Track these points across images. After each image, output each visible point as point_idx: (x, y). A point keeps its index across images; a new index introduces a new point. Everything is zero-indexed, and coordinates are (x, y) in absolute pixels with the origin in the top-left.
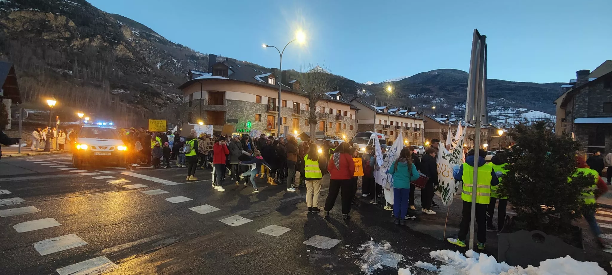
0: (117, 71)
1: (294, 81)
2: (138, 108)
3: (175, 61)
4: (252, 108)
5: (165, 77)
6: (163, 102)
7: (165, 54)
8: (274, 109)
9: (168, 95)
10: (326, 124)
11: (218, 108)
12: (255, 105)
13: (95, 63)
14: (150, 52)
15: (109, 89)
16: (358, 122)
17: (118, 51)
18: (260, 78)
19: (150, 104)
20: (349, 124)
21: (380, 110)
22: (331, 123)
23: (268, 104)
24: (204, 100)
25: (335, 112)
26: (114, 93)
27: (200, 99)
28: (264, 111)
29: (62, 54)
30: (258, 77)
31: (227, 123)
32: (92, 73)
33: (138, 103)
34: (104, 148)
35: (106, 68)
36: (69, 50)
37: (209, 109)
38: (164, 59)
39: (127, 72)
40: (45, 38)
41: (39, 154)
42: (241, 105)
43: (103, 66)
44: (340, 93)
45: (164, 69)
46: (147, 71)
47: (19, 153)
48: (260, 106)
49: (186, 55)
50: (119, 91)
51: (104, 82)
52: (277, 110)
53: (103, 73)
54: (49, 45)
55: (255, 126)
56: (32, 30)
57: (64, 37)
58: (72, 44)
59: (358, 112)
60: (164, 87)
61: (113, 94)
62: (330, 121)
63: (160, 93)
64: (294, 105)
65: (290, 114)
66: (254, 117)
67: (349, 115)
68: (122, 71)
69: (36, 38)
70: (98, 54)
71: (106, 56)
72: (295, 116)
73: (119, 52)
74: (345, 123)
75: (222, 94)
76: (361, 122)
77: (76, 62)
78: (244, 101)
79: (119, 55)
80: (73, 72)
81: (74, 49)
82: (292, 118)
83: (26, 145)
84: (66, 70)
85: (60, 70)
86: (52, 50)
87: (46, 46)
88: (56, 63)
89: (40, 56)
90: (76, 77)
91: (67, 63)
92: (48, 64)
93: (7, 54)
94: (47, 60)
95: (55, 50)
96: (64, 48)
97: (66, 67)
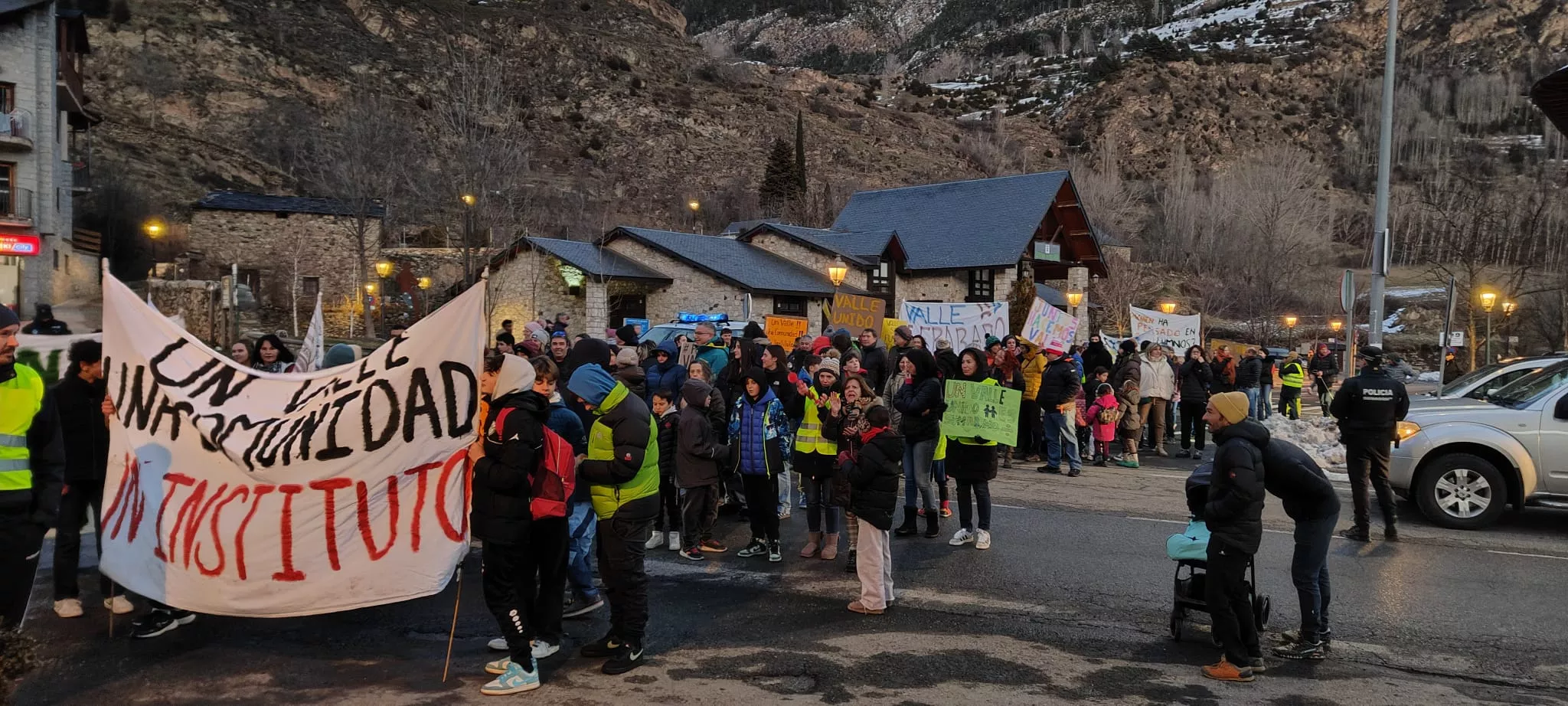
36: (1532, 61)
40: (1459, 41)
54: (1471, 63)
56: (1424, 27)
57: (1519, 18)
58: (1546, 33)
69: (1434, 50)
80: (1543, 138)
84: (1523, 134)
85: (1500, 142)
86: (1480, 75)
87: (1461, 67)
88: (1489, 118)
89: (1441, 107)
90: (1552, 155)
91: (1525, 108)
92: (1463, 128)
93: (1359, 125)
94: (1460, 115)
95: (1489, 73)
96: (1516, 56)
97: (1521, 123)
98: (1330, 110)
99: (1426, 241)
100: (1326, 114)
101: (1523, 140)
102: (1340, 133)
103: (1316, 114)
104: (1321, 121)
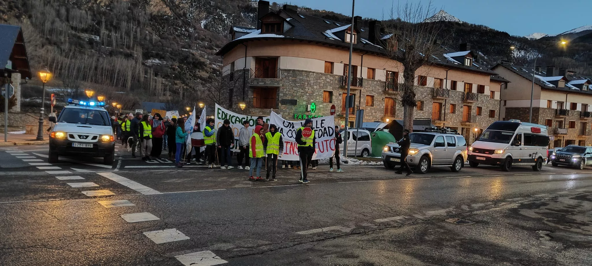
0: (152, 34)
1: (388, 37)
2: (176, 84)
3: (224, 15)
4: (319, 81)
5: (210, 39)
6: (208, 75)
7: (211, 6)
8: (354, 83)
9: (214, 66)
10: (443, 108)
11: (268, 82)
12: (324, 78)
13: (125, 23)
14: (192, 5)
15: (141, 59)
16: (505, 105)
17: (152, 7)
18: (333, 33)
19: (191, 79)
20: (488, 107)
21: (550, 82)
22: (454, 106)
23: (344, 74)
24: (248, 70)
25: (460, 87)
26: (148, 64)
27: (244, 70)
28: (338, 86)
29: (87, 13)
30: (330, 33)
31: (280, 104)
32: (121, 37)
33: (176, 78)
34: (85, 137)
35: (138, 30)
36: (95, 9)
37: (255, 84)
38: (209, 13)
39: (163, 35)
41: (28, 144)
42: (301, 77)
43: (135, 27)
44: (471, 54)
45: (210, 28)
46: (188, 32)
47: (6, 141)
48: (332, 78)
49: (238, 6)
50: (154, 61)
51: (135, 49)
52: (358, 84)
53: (135, 37)
55: (322, 109)
59: (506, 87)
60: (209, 54)
61: (146, 66)
62: (452, 102)
63: (204, 62)
64: (387, 75)
65: (380, 91)
66: (320, 96)
67: (487, 92)
68: (158, 33)
70: (129, 12)
71: (139, 14)
72: (389, 94)
73: (154, 7)
74: (480, 106)
75: (275, 60)
76: (512, 104)
77: (104, 24)
78: (306, 71)
79: (154, 11)
80: (100, 38)
81: (102, 6)
82: (384, 96)
83: (25, 132)
84: (93, 35)
85: (85, 36)
86: (77, 9)
87: (70, 4)
88: (81, 26)
89: (64, 18)
90: (103, 45)
91: (93, 26)
92: (72, 28)
93: (30, 17)
94: (71, 22)
95: (81, 9)
96: (90, 5)
97: (92, 31)
98: (17, 8)
99: (61, 69)
100: (15, 9)
101: (93, 37)
102: (22, 19)
103: (11, 8)
104: (13, 11)
